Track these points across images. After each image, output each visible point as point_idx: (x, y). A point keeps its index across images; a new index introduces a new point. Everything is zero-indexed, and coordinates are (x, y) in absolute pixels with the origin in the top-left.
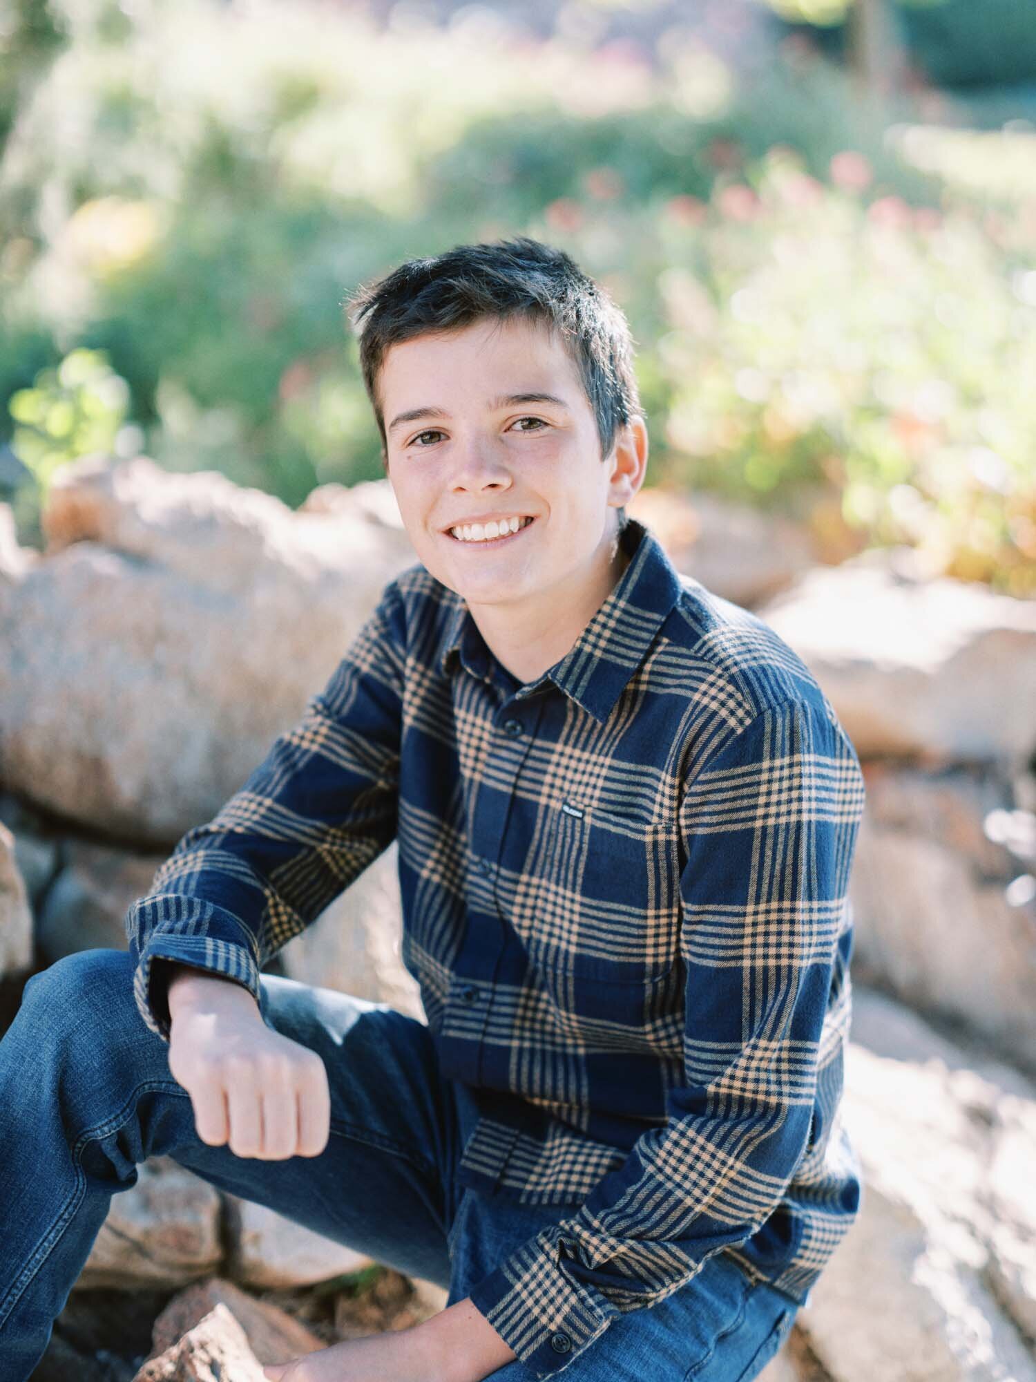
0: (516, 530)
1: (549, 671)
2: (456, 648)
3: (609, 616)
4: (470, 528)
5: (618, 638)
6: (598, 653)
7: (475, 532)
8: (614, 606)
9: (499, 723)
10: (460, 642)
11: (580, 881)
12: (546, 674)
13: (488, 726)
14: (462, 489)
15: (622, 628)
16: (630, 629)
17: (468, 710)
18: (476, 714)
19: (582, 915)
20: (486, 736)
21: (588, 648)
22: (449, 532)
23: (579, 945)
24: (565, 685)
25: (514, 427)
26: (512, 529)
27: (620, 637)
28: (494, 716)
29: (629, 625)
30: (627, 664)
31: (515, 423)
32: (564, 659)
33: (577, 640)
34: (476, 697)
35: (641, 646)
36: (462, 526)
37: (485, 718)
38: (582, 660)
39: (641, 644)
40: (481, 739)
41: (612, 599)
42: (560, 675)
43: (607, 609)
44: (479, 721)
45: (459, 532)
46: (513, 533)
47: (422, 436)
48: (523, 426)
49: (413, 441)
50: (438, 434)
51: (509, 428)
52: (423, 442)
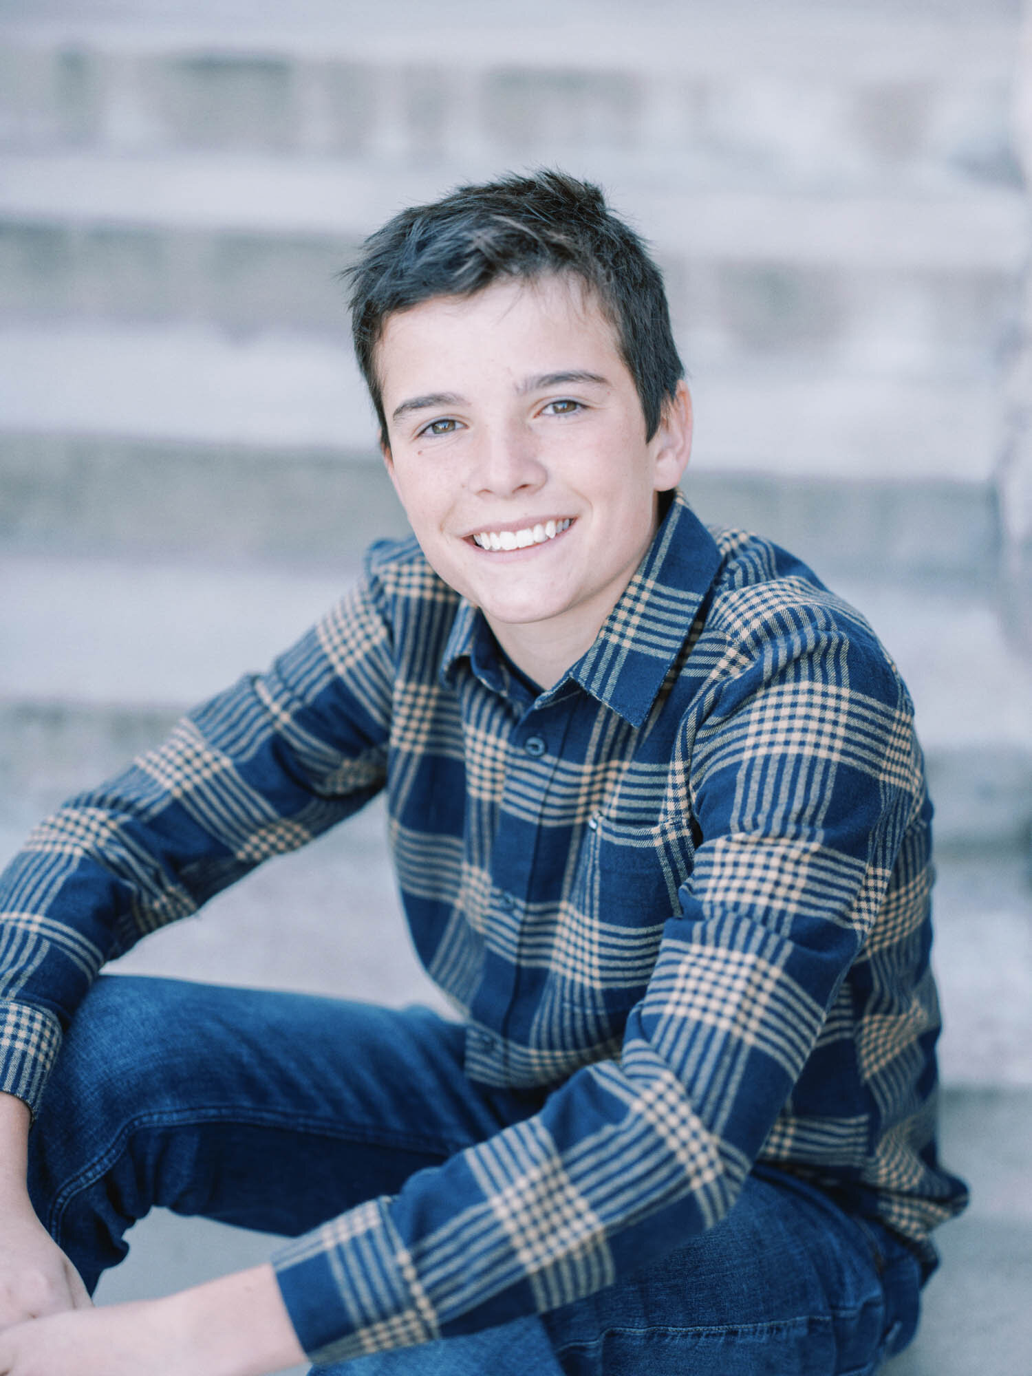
0: (552, 536)
1: (571, 670)
2: (466, 653)
3: (637, 599)
4: (498, 535)
5: (649, 624)
6: (627, 644)
7: (507, 541)
8: (641, 587)
9: (518, 739)
10: (470, 646)
11: (596, 904)
12: (567, 674)
13: (503, 744)
14: (487, 491)
15: (652, 612)
16: (661, 613)
17: (477, 726)
18: (488, 730)
19: (601, 944)
20: (501, 756)
21: (614, 639)
22: (471, 540)
23: (603, 979)
24: (591, 683)
25: (544, 412)
26: (548, 534)
27: (651, 622)
28: (511, 732)
29: (660, 608)
30: (661, 655)
31: (546, 407)
32: (586, 655)
33: (601, 629)
34: (487, 710)
35: (676, 632)
36: (488, 533)
37: (499, 735)
38: (608, 653)
39: (677, 630)
40: (494, 759)
41: (638, 579)
42: (584, 673)
43: (633, 591)
44: (492, 739)
45: (483, 540)
46: (549, 539)
47: (433, 425)
48: (556, 411)
49: (423, 432)
50: (452, 422)
51: (539, 414)
52: (435, 432)
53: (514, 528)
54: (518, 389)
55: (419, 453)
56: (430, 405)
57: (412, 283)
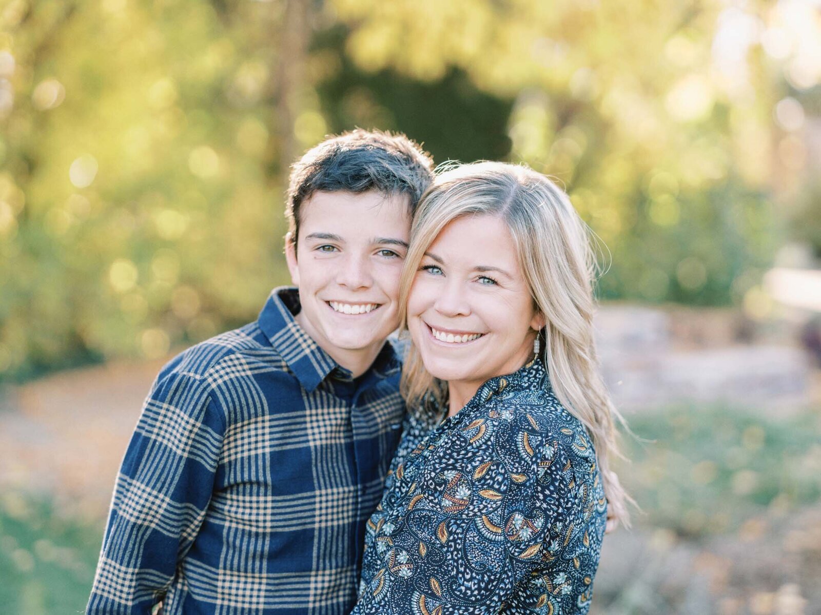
0: (368, 312)
4: (343, 306)
7: (347, 309)
14: (344, 285)
22: (328, 302)
25: (378, 253)
26: (366, 310)
31: (380, 251)
36: (338, 303)
45: (335, 305)
46: (366, 312)
47: (324, 247)
48: (383, 254)
49: (319, 248)
50: (333, 247)
51: (376, 254)
52: (324, 250)
53: (352, 304)
54: (370, 242)
55: (315, 258)
56: (326, 238)
57: (332, 181)
